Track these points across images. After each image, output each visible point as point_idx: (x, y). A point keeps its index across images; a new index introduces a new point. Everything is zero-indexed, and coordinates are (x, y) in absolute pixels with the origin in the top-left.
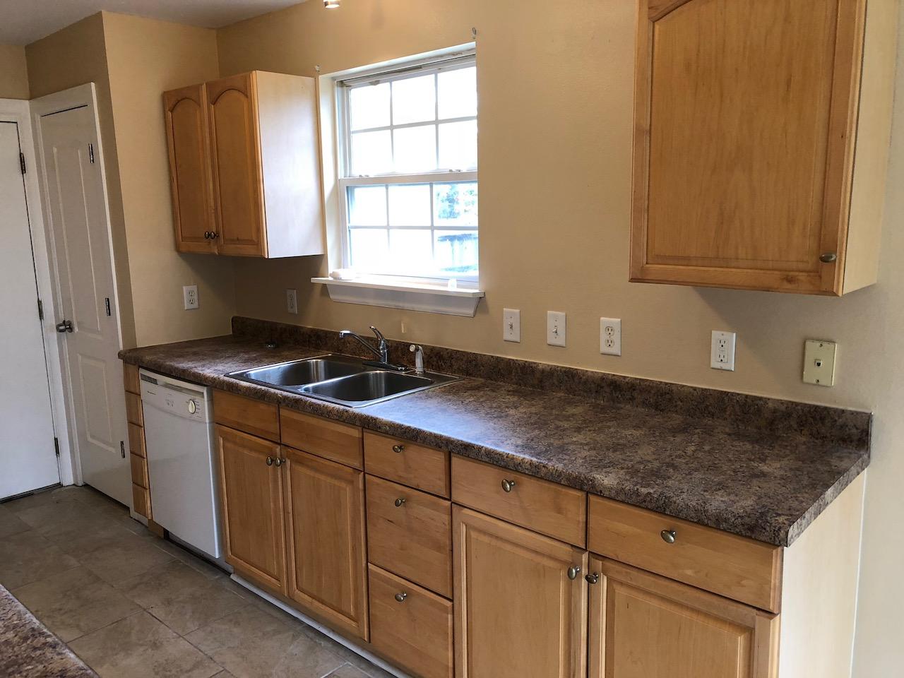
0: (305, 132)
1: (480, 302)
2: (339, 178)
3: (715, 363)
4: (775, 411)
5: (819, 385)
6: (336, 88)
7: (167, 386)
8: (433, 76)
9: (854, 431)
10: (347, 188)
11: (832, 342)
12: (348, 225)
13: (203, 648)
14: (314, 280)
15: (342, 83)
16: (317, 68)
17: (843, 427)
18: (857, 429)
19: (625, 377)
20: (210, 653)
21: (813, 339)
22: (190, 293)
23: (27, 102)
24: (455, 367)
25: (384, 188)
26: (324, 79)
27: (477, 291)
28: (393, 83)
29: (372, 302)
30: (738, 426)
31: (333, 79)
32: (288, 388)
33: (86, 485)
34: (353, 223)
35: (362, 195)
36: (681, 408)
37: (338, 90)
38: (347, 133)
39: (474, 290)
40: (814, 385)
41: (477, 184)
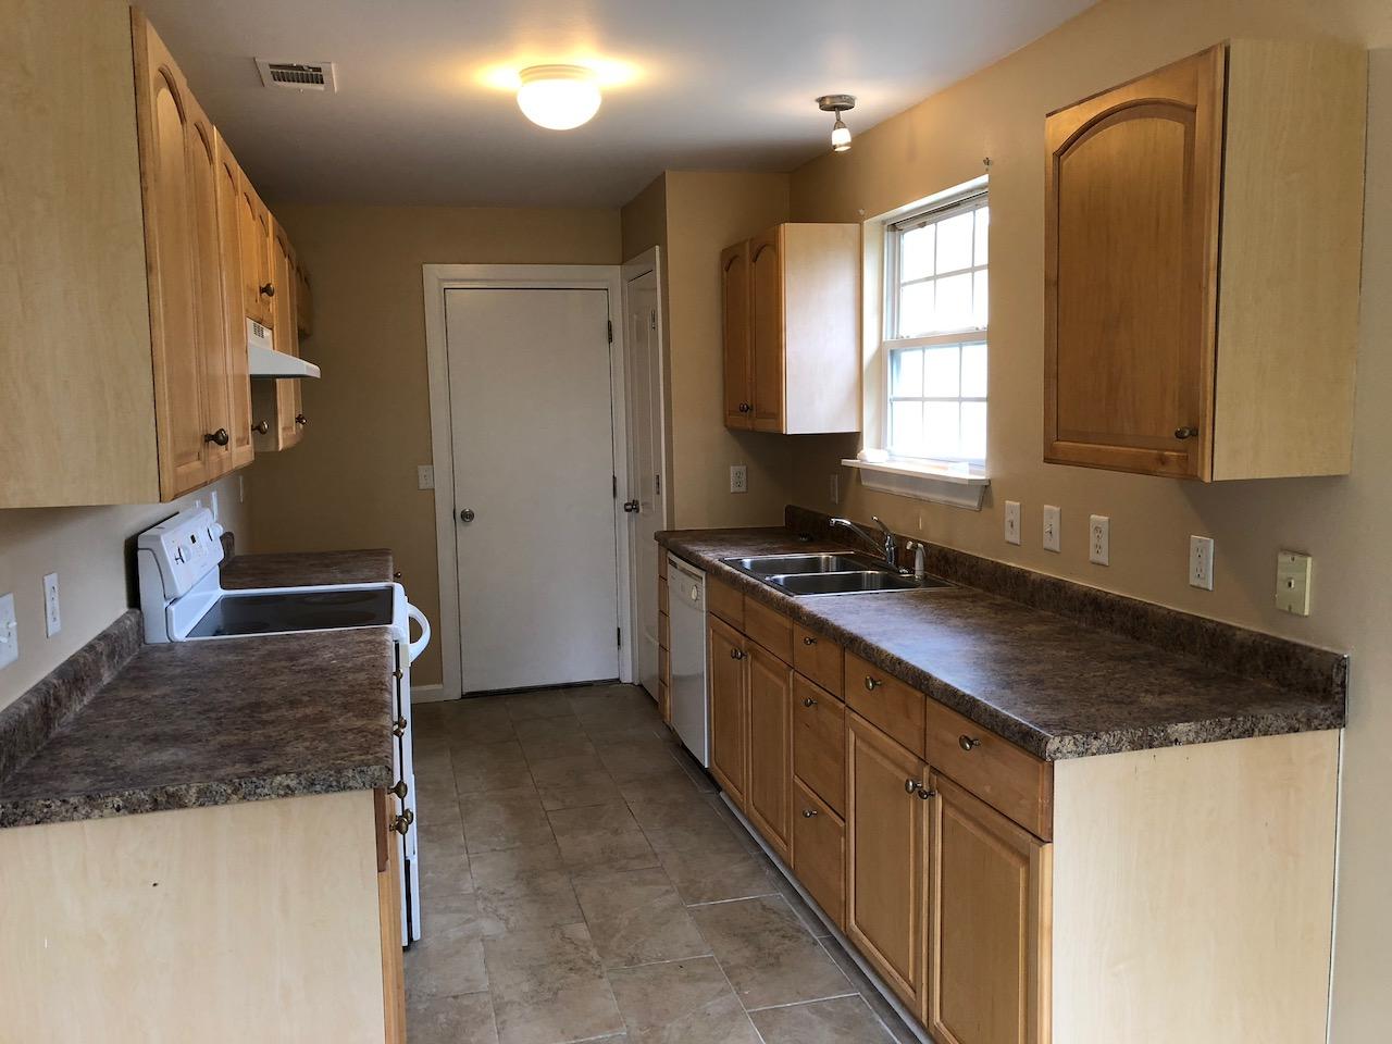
0: (843, 286)
1: (984, 490)
2: (884, 340)
3: (1194, 581)
4: (1242, 646)
5: (1292, 614)
6: (886, 233)
7: (683, 571)
8: (972, 213)
9: (1319, 677)
10: (890, 353)
11: (1306, 554)
12: (889, 396)
13: (654, 844)
14: (846, 462)
15: (894, 227)
16: (861, 212)
17: (1308, 671)
18: (1322, 675)
19: (1107, 593)
20: (657, 850)
21: (1286, 550)
22: (738, 474)
23: (619, 267)
24: (959, 573)
25: (921, 352)
26: (871, 225)
27: (983, 478)
28: (939, 223)
29: (895, 489)
30: (1207, 663)
31: (884, 222)
32: (760, 575)
33: (641, 686)
34: (897, 394)
35: (909, 358)
36: (1155, 637)
37: (888, 236)
38: (897, 286)
39: (981, 475)
40: (1284, 611)
41: (986, 346)
